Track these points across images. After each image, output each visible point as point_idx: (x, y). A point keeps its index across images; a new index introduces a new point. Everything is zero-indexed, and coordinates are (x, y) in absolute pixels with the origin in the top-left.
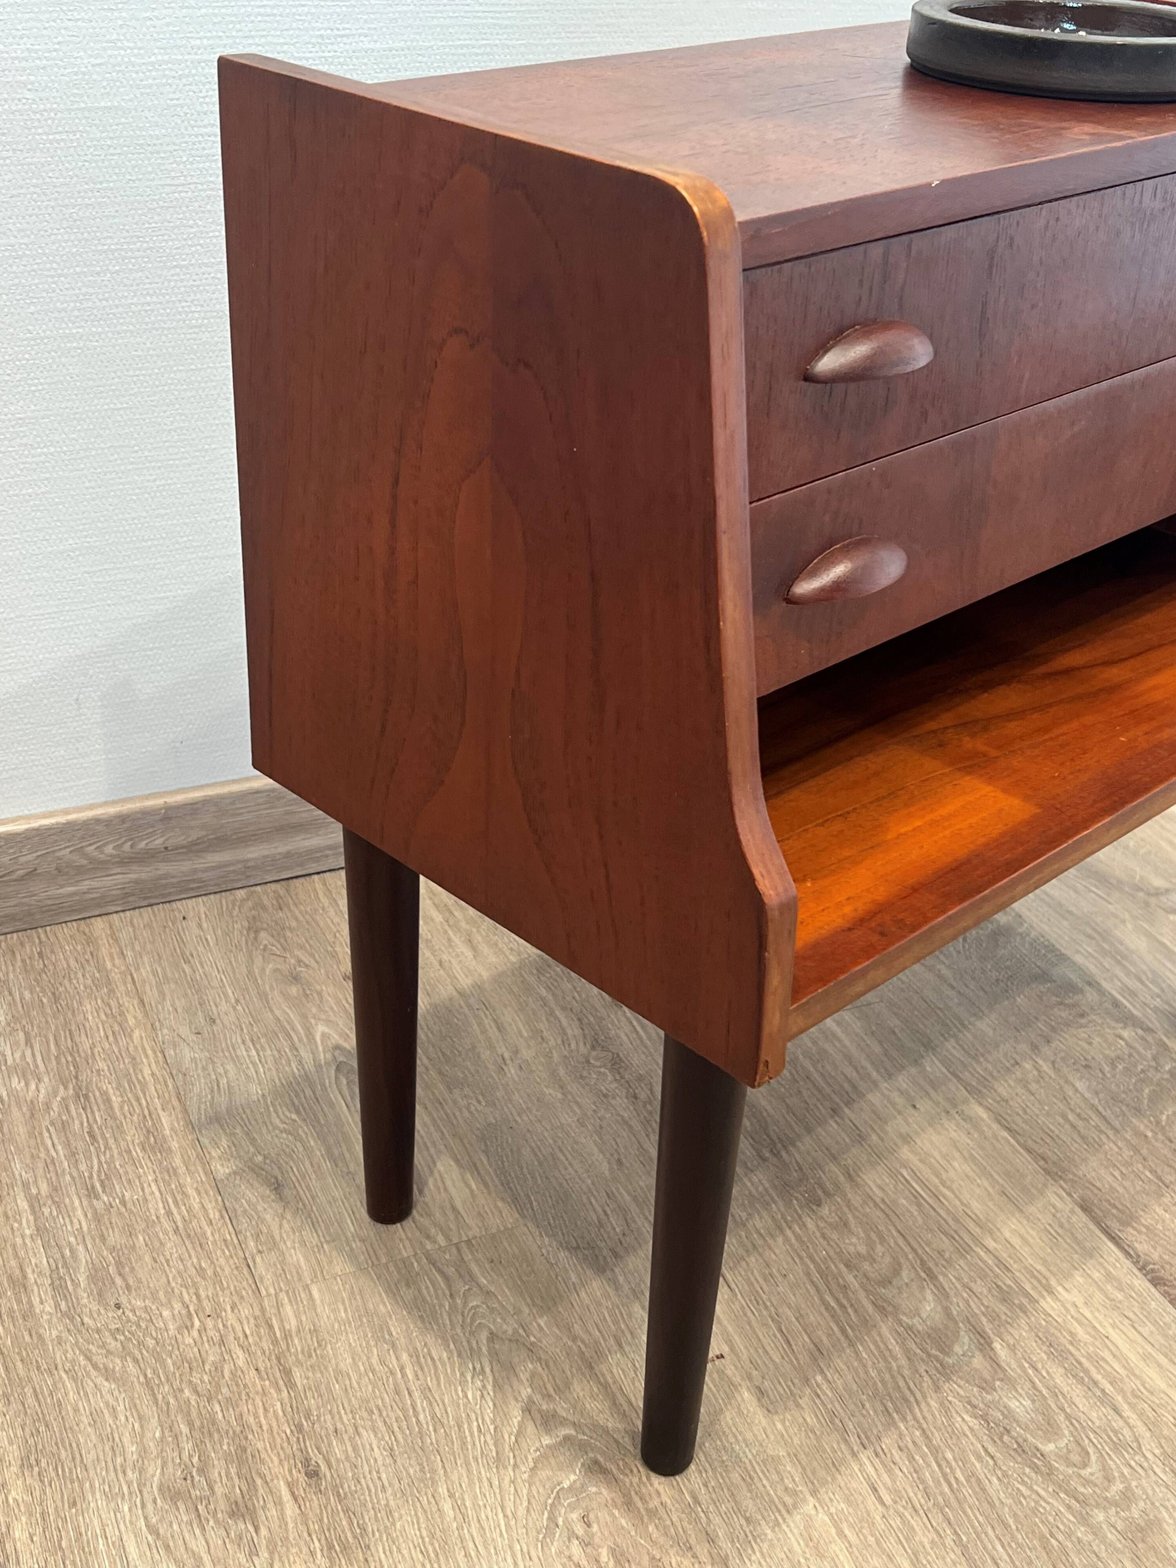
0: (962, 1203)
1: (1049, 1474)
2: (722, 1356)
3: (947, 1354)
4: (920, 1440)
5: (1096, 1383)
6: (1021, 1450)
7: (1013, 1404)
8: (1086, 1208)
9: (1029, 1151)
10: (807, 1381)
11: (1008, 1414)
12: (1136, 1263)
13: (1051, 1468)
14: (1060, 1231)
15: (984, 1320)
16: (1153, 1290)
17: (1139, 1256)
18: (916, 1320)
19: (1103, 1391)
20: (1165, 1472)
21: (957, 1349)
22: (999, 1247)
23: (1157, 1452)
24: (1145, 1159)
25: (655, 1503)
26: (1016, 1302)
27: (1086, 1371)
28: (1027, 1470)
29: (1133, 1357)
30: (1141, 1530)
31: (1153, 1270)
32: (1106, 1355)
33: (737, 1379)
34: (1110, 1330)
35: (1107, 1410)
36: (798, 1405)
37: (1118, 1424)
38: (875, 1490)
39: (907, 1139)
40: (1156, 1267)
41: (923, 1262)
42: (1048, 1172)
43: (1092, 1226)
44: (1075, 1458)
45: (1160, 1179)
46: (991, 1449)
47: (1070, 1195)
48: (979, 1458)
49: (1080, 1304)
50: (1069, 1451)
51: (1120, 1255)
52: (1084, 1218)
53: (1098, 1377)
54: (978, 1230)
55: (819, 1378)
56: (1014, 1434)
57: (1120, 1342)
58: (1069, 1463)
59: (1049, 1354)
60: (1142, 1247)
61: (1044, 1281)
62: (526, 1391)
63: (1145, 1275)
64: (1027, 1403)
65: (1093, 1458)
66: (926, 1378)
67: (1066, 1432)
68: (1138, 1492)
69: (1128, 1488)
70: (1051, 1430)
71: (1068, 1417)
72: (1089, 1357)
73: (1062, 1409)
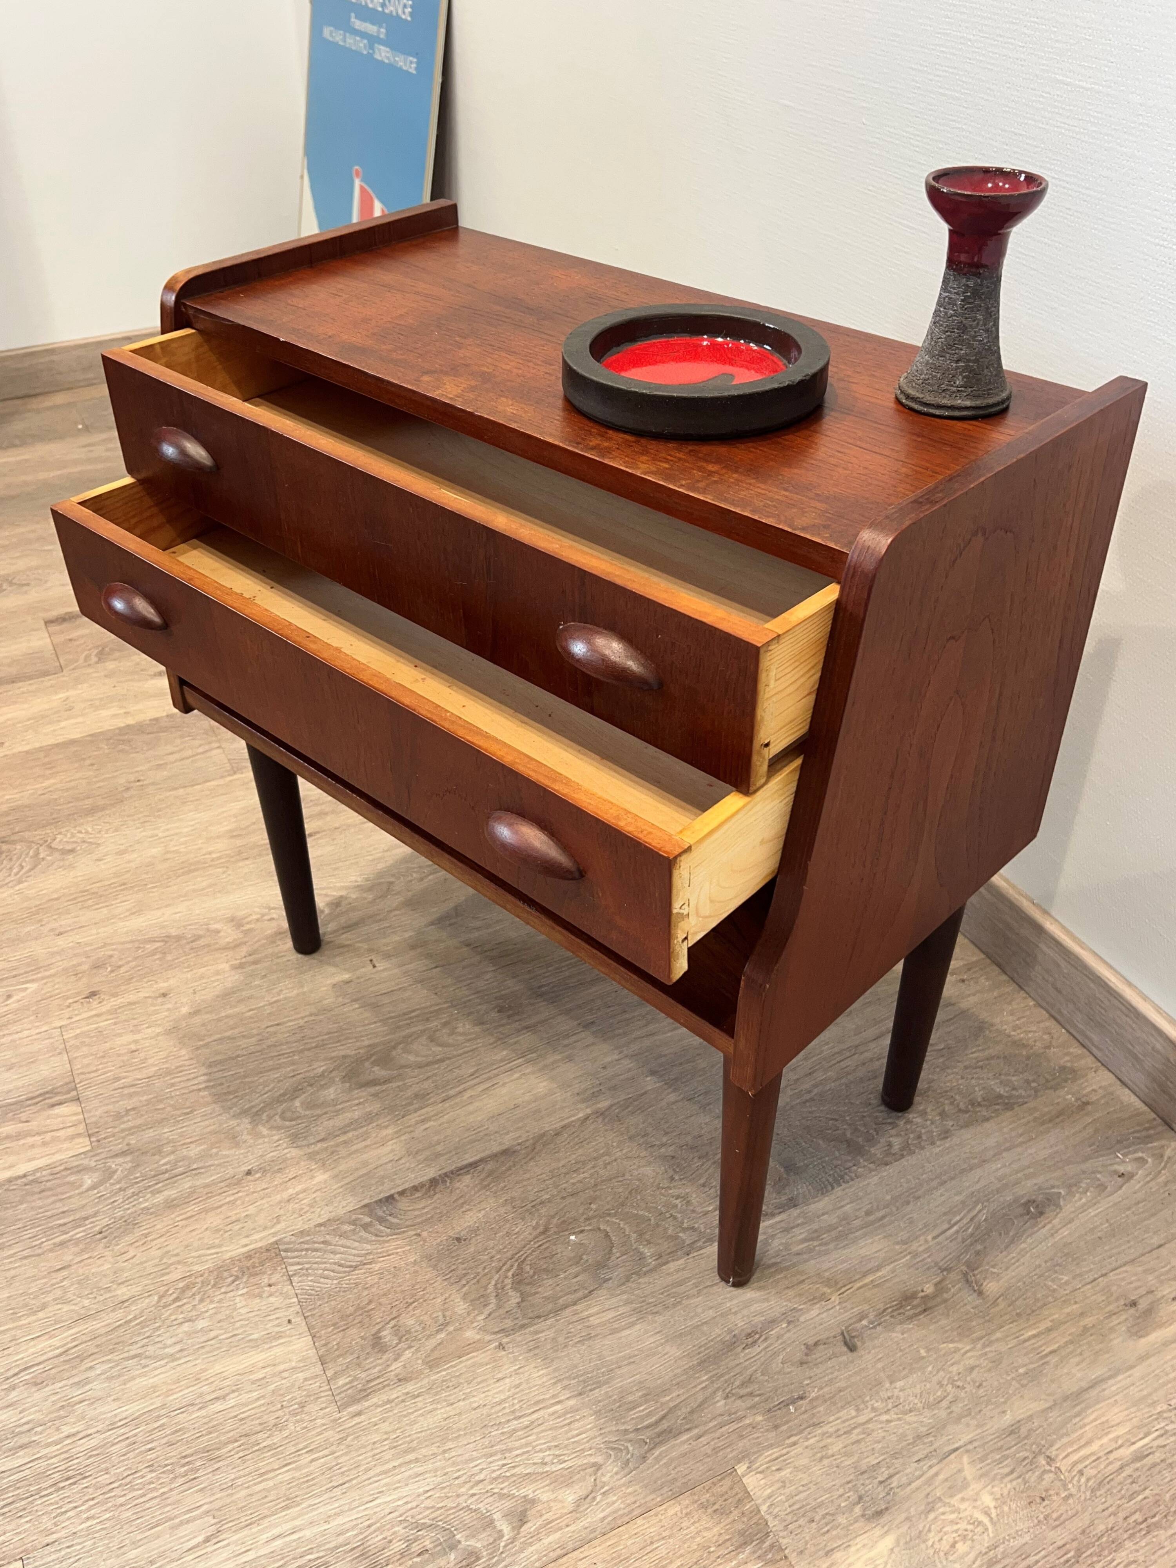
0: (506, 1083)
1: (279, 1100)
2: (374, 966)
3: (372, 1063)
4: (309, 1046)
5: (345, 1133)
6: (296, 1090)
7: (332, 1090)
8: (505, 1152)
9: (564, 1127)
10: (355, 1000)
11: (323, 1087)
12: (452, 1172)
13: (281, 1102)
14: (481, 1134)
15: (400, 1083)
16: (426, 1178)
17: (459, 1175)
18: (400, 1051)
19: (338, 1136)
20: (272, 1157)
21: (376, 1069)
22: (465, 1098)
23: (288, 1155)
24: (564, 1198)
25: (279, 943)
26: (415, 1102)
27: (355, 1129)
28: (282, 1091)
29: (365, 1156)
30: (234, 1137)
31: (444, 1182)
32: (368, 1142)
33: (358, 973)
34: (390, 1148)
35: (323, 1135)
36: (338, 996)
37: (312, 1140)
38: (278, 1025)
39: (570, 1059)
40: (448, 1184)
41: (449, 1058)
42: (544, 1135)
43: (488, 1153)
44: (289, 1114)
45: (542, 1203)
46: (299, 1077)
47: (519, 1144)
48: (294, 1070)
49: (413, 1134)
50: (293, 1112)
51: (459, 1165)
52: (496, 1149)
53: (350, 1135)
54: (480, 1089)
55: (357, 1006)
56: (309, 1088)
57: (379, 1151)
58: (283, 1112)
59: (370, 1113)
60: (467, 1179)
61: (433, 1118)
62: (354, 896)
63: (440, 1176)
64: (332, 1097)
65: (287, 1123)
66: (354, 1052)
67: (307, 1112)
68: (261, 1141)
69: (264, 1137)
70: (310, 1105)
71: (319, 1116)
72: (366, 1132)
73: (326, 1113)
